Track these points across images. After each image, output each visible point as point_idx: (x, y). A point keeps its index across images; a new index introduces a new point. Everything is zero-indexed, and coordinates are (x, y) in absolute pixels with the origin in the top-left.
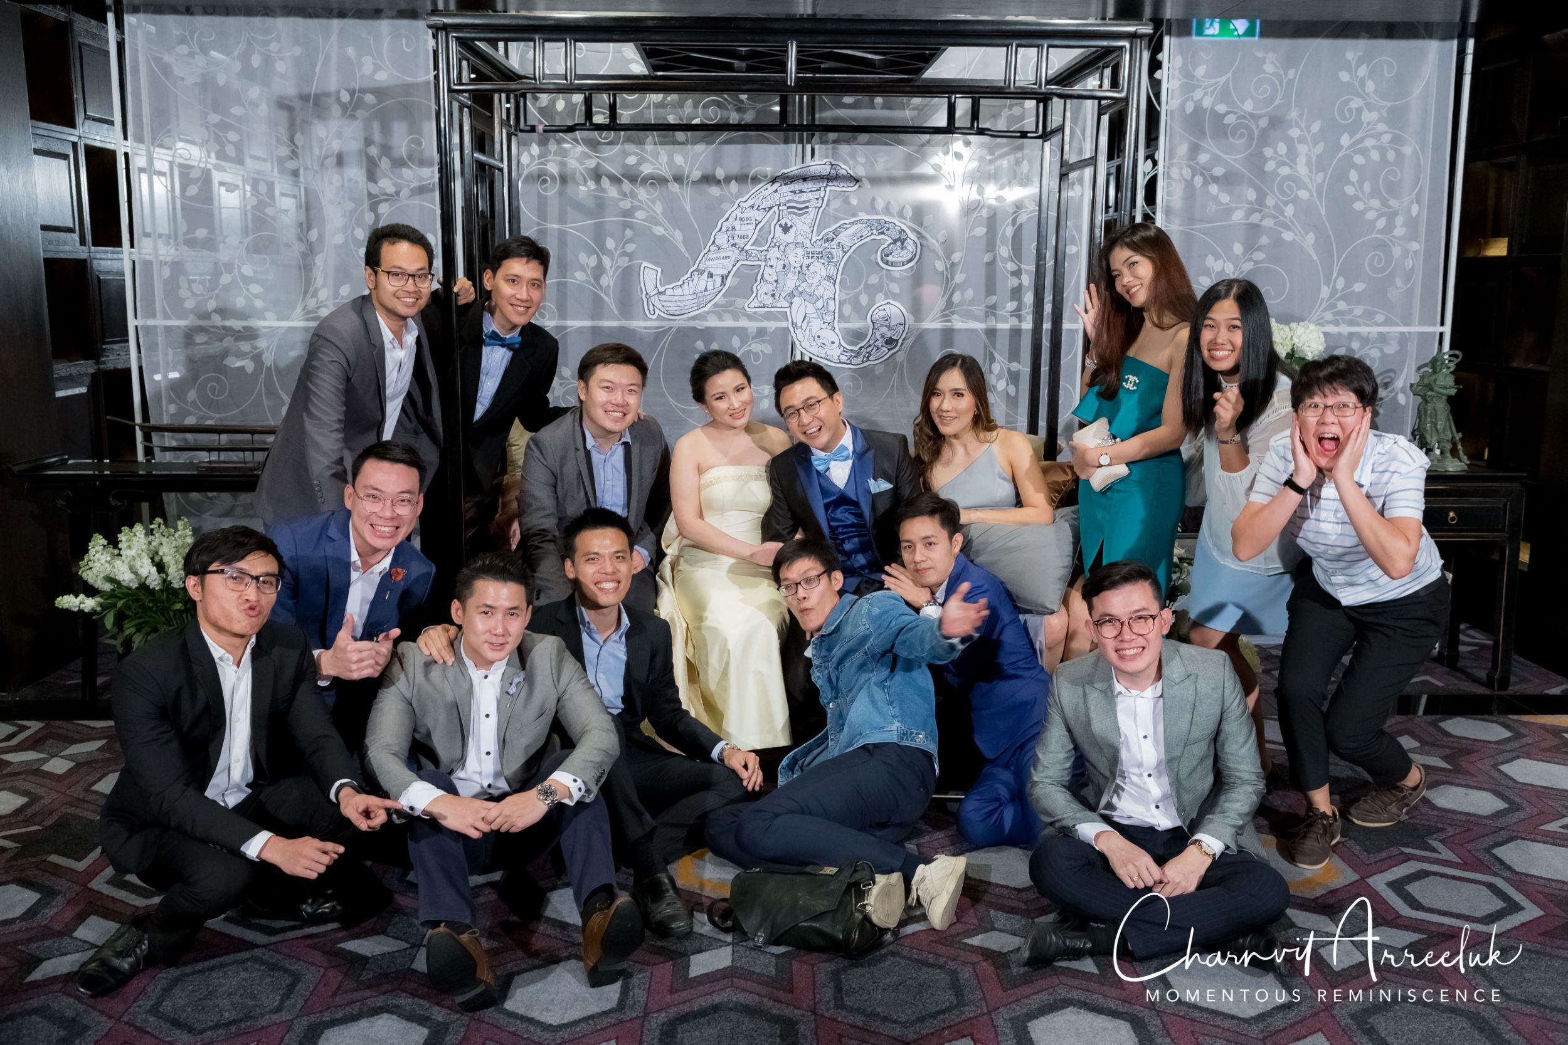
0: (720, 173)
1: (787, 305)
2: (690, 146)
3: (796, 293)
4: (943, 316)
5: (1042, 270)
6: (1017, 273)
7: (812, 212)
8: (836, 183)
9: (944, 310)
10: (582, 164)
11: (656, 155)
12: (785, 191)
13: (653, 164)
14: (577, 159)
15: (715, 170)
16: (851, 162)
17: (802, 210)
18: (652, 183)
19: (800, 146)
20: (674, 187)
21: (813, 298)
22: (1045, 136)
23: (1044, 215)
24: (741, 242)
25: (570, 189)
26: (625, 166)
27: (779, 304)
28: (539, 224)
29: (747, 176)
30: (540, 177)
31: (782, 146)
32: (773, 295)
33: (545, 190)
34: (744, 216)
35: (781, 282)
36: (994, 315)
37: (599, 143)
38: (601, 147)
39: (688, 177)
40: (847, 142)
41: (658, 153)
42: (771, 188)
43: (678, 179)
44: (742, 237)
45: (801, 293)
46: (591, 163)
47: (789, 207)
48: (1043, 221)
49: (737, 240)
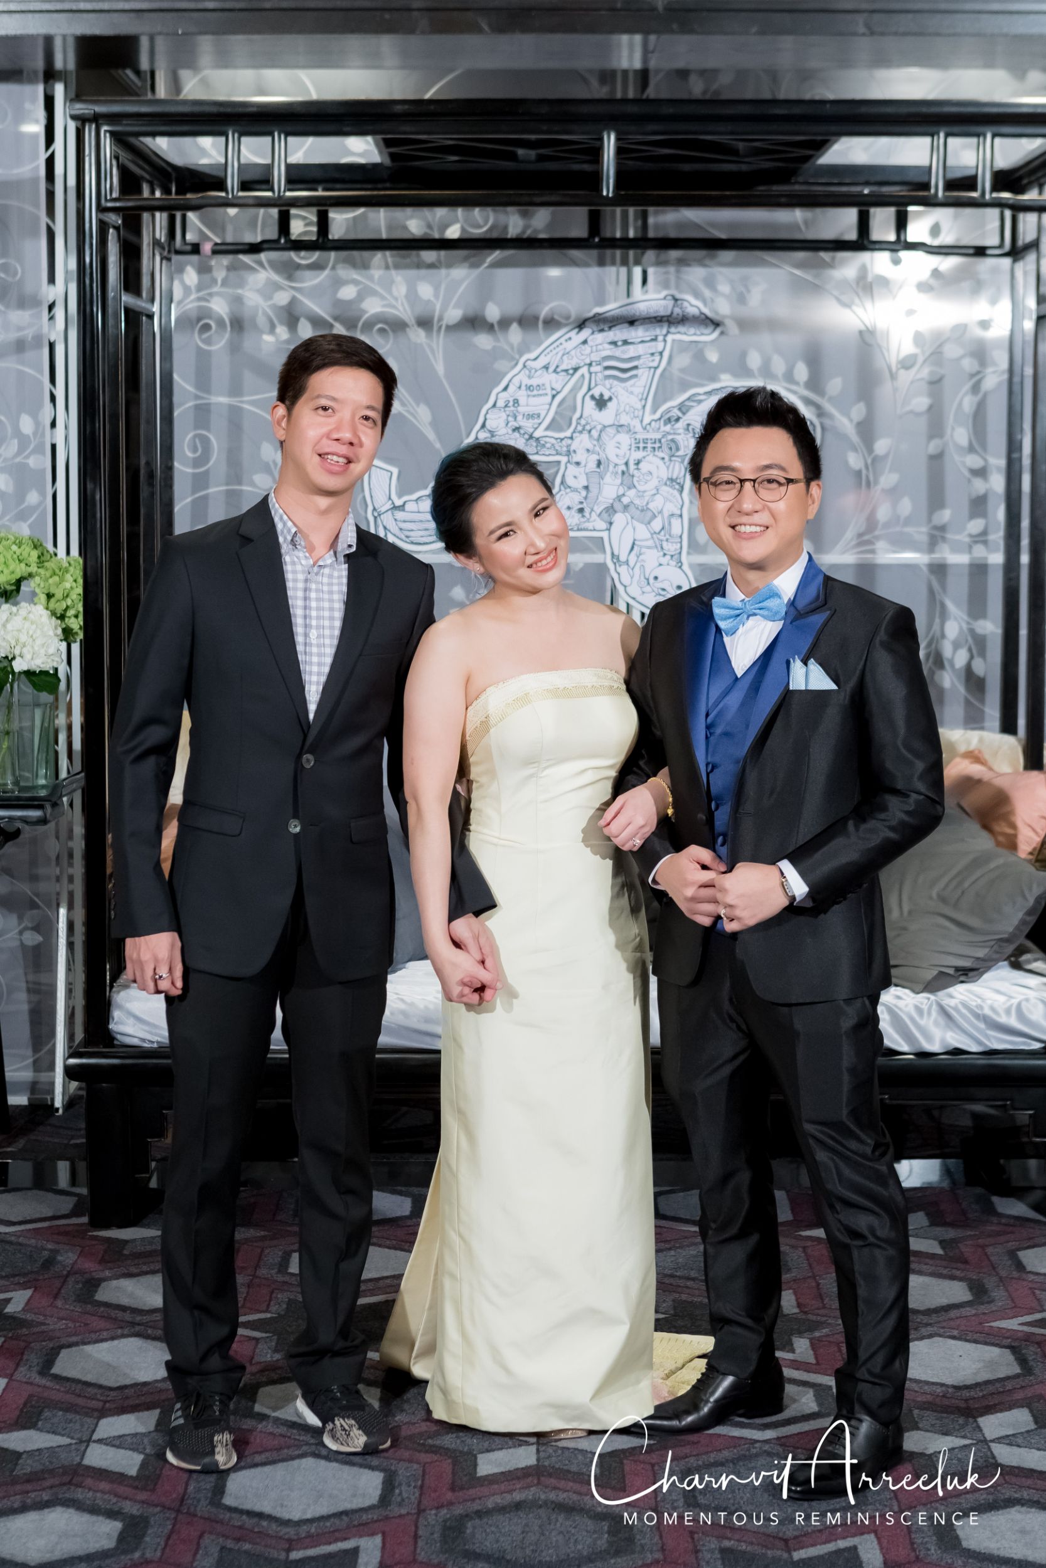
0: (493, 313)
1: (604, 526)
2: (443, 271)
3: (617, 506)
4: (859, 544)
5: (1017, 467)
6: (981, 473)
7: (644, 375)
8: (681, 329)
9: (860, 535)
10: (268, 297)
11: (388, 285)
12: (600, 341)
13: (383, 298)
14: (258, 291)
15: (484, 308)
16: (707, 293)
17: (626, 371)
18: (381, 330)
19: (623, 270)
20: (418, 336)
21: (646, 515)
22: (1016, 252)
23: (1016, 379)
24: (528, 425)
25: (248, 343)
26: (338, 303)
27: (590, 526)
28: (197, 397)
29: (537, 318)
30: (200, 322)
31: (594, 271)
32: (581, 510)
33: (208, 342)
34: (534, 382)
35: (594, 490)
36: (944, 539)
37: (299, 267)
38: (299, 273)
39: (440, 319)
40: (701, 263)
41: (392, 282)
42: (578, 337)
43: (425, 323)
44: (530, 416)
45: (626, 507)
46: (282, 298)
47: (607, 368)
48: (1017, 388)
49: (521, 422)
